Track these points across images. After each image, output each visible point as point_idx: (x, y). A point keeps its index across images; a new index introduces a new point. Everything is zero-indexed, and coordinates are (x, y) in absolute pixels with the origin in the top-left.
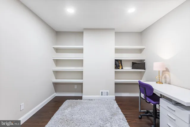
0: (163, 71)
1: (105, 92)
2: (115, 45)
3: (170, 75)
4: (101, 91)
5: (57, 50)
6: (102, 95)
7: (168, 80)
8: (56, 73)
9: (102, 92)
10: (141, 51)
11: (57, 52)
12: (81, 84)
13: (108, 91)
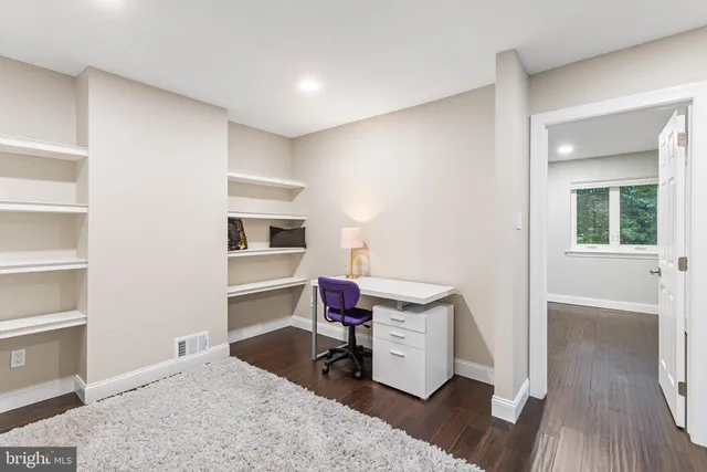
0: (353, 250)
1: (193, 341)
2: (230, 168)
3: (368, 258)
4: (178, 340)
6: (182, 352)
7: (364, 269)
9: (182, 345)
10: (291, 193)
13: (205, 333)
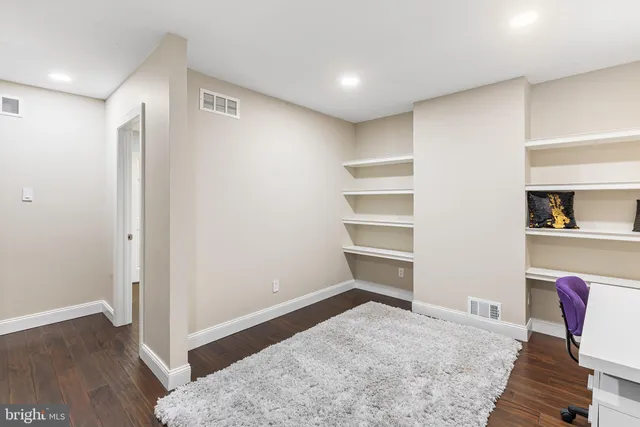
1: (484, 306)
2: (527, 137)
4: (471, 298)
5: (356, 171)
8: (354, 230)
9: (474, 304)
11: (355, 176)
12: (409, 266)
13: (498, 304)
